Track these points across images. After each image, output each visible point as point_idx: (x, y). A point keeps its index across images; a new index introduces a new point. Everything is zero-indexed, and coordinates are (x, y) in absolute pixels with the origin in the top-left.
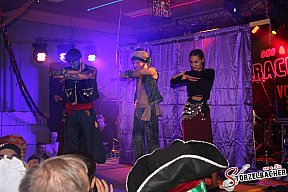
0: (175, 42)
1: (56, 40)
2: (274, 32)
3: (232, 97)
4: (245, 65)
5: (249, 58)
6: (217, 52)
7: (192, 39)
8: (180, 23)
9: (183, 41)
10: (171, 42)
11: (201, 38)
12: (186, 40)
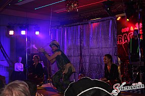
1: (19, 24)
2: (128, 20)
4: (114, 36)
7: (88, 23)
8: (82, 15)
10: (77, 25)
11: (92, 23)
12: (85, 24)
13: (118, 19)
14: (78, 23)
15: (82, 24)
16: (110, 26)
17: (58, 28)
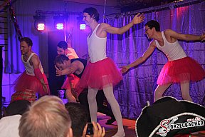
0: (153, 11)
1: (53, 13)
7: (169, 8)
9: (160, 10)
10: (150, 12)
11: (176, 6)
12: (163, 9)
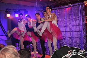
3: (78, 29)
4: (83, 17)
5: (84, 14)
6: (72, 12)
8: (58, 2)
9: (59, 9)
10: (55, 9)
11: (66, 7)
13: (85, 4)
14: (56, 8)
15: (58, 9)
16: (80, 10)
17: (41, 12)
